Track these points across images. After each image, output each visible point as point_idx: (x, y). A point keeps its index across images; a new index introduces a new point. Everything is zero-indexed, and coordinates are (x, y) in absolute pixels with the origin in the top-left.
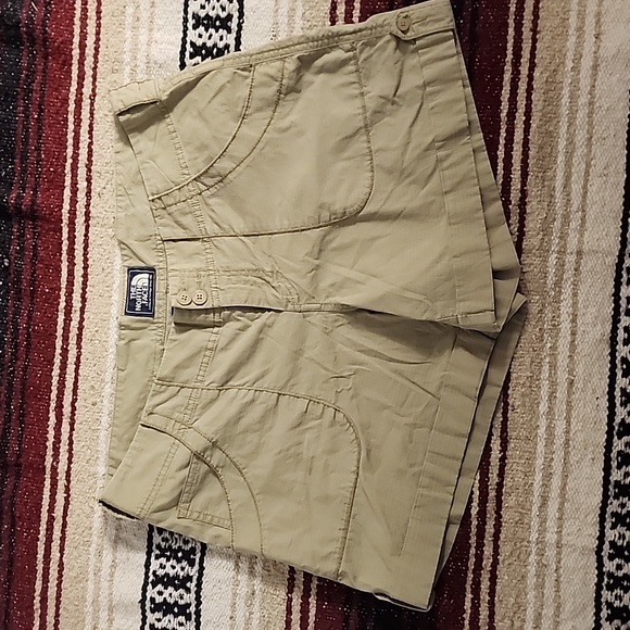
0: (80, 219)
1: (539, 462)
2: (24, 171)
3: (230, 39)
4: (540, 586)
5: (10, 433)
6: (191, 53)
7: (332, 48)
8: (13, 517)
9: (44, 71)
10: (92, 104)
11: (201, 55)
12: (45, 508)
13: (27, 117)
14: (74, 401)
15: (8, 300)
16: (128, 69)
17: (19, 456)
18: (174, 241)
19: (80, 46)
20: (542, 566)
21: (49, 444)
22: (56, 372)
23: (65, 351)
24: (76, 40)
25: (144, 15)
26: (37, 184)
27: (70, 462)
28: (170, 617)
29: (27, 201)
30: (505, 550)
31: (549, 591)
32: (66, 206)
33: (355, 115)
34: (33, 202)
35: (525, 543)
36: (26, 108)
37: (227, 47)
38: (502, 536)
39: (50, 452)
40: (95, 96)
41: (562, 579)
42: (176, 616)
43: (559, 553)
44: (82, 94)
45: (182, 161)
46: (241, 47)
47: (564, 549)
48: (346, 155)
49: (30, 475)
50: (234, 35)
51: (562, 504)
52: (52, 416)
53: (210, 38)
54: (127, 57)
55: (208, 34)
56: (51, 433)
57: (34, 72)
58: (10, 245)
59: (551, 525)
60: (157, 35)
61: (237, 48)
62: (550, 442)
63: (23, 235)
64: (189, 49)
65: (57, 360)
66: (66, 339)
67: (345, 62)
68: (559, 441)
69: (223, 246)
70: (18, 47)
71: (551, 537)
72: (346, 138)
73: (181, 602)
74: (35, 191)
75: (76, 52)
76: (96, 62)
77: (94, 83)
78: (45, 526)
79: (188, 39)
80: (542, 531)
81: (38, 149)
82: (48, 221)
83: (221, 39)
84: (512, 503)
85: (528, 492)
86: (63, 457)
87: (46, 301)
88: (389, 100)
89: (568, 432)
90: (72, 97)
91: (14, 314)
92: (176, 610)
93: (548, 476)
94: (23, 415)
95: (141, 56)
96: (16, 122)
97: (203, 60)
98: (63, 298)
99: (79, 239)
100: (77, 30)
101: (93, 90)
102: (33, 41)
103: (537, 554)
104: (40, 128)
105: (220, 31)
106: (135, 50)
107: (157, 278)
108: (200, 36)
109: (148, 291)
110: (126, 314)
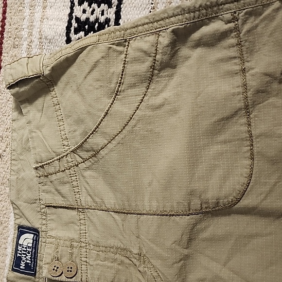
3: (111, 14)
6: (75, 29)
7: (211, 20)
11: (84, 30)
16: (25, 43)
18: (54, 207)
33: (234, 94)
37: (107, 21)
45: (63, 133)
46: (121, 21)
48: (222, 138)
50: (114, 9)
53: (92, 13)
54: (25, 33)
55: (91, 9)
60: (49, 12)
61: (117, 23)
64: (74, 24)
67: (224, 35)
69: (95, 220)
72: (223, 119)
79: (74, 15)
83: (103, 13)
88: (276, 79)
95: (35, 32)
97: (85, 35)
105: (102, 5)
106: (31, 26)
107: (40, 239)
108: (84, 11)
109: (32, 252)
110: (13, 270)
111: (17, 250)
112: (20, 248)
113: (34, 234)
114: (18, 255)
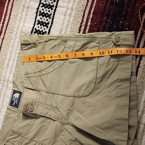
3: (47, 30)
6: (34, 32)
10: (2, 41)
11: (37, 33)
16: (15, 33)
19: (3, 23)
25: (23, 18)
37: (46, 32)
40: (4, 39)
46: (50, 33)
50: (48, 29)
53: (41, 28)
54: (15, 29)
55: (41, 27)
60: (26, 24)
61: (49, 34)
64: (34, 30)
76: (6, 29)
77: (4, 35)
79: (35, 27)
83: (44, 29)
95: (20, 30)
100: (3, 18)
101: (4, 37)
105: (45, 27)
106: (18, 27)
107: (22, 96)
108: (38, 27)
109: (18, 100)
110: (10, 105)
111: (12, 98)
112: (13, 98)
113: (20, 94)
114: (13, 100)
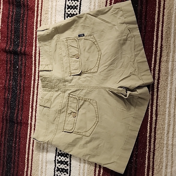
0: (37, 55)
1: (166, 121)
2: (22, 42)
4: (167, 156)
5: (19, 114)
8: (20, 137)
9: (27, 14)
10: (40, 23)
11: (70, 8)
12: (28, 135)
13: (23, 27)
14: (36, 105)
15: (18, 77)
16: (50, 13)
17: (21, 120)
19: (37, 7)
20: (167, 151)
21: (30, 117)
22: (31, 97)
23: (34, 92)
24: (36, 5)
26: (26, 45)
27: (35, 122)
28: (62, 165)
29: (23, 50)
30: (157, 146)
31: (170, 158)
32: (34, 51)
34: (25, 50)
35: (163, 144)
36: (23, 24)
37: (77, 6)
38: (156, 142)
39: (30, 119)
40: (41, 20)
41: (173, 154)
42: (64, 164)
43: (172, 147)
44: (37, 20)
47: (174, 146)
49: (24, 125)
50: (79, 2)
51: (173, 133)
52: (30, 109)
53: (72, 3)
54: (50, 10)
56: (30, 114)
57: (25, 14)
58: (19, 62)
59: (170, 139)
60: (58, 3)
62: (169, 115)
63: (22, 59)
64: (67, 7)
65: (32, 94)
66: (34, 88)
68: (172, 115)
70: (20, 8)
71: (170, 142)
73: (66, 161)
74: (25, 47)
75: (36, 9)
76: (41, 11)
77: (41, 17)
78: (28, 140)
79: (66, 4)
80: (168, 140)
81: (26, 36)
82: (29, 55)
83: (76, 3)
84: (159, 133)
85: (163, 130)
86: (33, 120)
87: (28, 78)
89: (174, 113)
90: (35, 21)
91: (20, 81)
92: (64, 163)
93: (169, 125)
94: (22, 109)
95: (54, 9)
96: (20, 28)
97: (71, 10)
98: (33, 77)
99: (37, 60)
100: (36, 3)
101: (41, 19)
102: (24, 6)
103: (166, 147)
104: (26, 30)
105: (75, 1)
108: (70, 3)
